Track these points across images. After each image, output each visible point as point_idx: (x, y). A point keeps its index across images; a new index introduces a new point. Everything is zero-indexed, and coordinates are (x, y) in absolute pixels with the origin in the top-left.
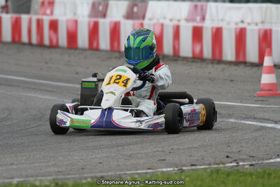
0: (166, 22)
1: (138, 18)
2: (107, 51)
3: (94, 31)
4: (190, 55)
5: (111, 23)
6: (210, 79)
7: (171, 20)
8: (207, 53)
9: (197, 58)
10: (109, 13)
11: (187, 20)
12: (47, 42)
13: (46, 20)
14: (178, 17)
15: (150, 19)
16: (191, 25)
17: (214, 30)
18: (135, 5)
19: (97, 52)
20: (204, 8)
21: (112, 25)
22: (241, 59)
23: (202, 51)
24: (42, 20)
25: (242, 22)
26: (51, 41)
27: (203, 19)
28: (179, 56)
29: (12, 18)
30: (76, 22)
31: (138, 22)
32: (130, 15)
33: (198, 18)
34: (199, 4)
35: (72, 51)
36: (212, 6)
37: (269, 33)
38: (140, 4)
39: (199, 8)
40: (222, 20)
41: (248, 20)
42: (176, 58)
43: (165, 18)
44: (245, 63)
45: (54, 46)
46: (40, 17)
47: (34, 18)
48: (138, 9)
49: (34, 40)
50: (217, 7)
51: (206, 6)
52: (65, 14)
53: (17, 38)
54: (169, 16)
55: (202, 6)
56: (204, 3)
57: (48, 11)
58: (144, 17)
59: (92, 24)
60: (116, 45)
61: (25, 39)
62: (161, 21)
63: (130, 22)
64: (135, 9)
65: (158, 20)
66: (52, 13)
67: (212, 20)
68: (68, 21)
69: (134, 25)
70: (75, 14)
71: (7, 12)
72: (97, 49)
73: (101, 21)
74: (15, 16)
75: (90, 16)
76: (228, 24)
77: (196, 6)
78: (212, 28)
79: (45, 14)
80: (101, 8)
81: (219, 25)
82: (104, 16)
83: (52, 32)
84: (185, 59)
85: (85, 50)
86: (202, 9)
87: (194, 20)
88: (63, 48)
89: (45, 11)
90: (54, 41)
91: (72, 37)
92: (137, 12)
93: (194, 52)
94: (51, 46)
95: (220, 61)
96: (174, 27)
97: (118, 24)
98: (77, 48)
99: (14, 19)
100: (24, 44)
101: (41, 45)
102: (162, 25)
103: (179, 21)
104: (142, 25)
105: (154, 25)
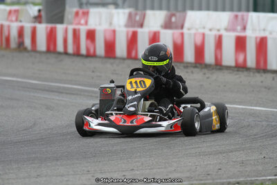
0: (207, 32)
1: (176, 28)
3: (133, 41)
4: (233, 64)
5: (150, 32)
6: (265, 88)
7: (211, 30)
8: (251, 62)
9: (241, 67)
10: (146, 22)
11: (226, 30)
12: (83, 51)
13: (83, 30)
14: (218, 27)
15: (189, 29)
16: (233, 35)
17: (258, 40)
18: (173, 15)
20: (245, 17)
21: (152, 35)
23: (245, 60)
24: (79, 30)
26: (88, 50)
27: (244, 28)
28: (221, 65)
29: (47, 28)
30: (114, 31)
31: (178, 32)
32: (168, 25)
33: (239, 28)
34: (240, 14)
35: (112, 61)
36: (253, 16)
38: (178, 14)
39: (240, 17)
40: (264, 30)
42: (218, 67)
43: (204, 28)
46: (77, 27)
47: (71, 28)
48: (176, 19)
49: (70, 49)
50: (259, 17)
51: (248, 16)
52: (100, 24)
53: (52, 48)
54: (209, 26)
55: (243, 16)
56: (245, 14)
57: (83, 21)
58: (182, 27)
59: (130, 34)
61: (60, 48)
62: (201, 31)
63: (169, 32)
64: (173, 19)
65: (197, 29)
66: (86, 23)
67: (254, 30)
68: (105, 31)
69: (173, 34)
70: (111, 24)
72: (136, 58)
73: (139, 30)
74: (50, 26)
75: (127, 26)
76: (271, 33)
77: (236, 16)
78: (256, 38)
79: (79, 24)
80: (138, 18)
81: (262, 34)
82: (141, 26)
83: (89, 42)
84: (228, 68)
85: (124, 59)
86: (243, 19)
87: (234, 30)
88: (100, 57)
89: (80, 21)
90: (92, 51)
91: (110, 47)
92: (175, 22)
93: (236, 61)
94: (88, 55)
95: (265, 71)
96: (215, 36)
97: (157, 34)
98: (115, 58)
99: (49, 29)
100: (60, 53)
101: (77, 54)
102: (204, 35)
103: (219, 30)
104: (182, 34)
105: (195, 34)
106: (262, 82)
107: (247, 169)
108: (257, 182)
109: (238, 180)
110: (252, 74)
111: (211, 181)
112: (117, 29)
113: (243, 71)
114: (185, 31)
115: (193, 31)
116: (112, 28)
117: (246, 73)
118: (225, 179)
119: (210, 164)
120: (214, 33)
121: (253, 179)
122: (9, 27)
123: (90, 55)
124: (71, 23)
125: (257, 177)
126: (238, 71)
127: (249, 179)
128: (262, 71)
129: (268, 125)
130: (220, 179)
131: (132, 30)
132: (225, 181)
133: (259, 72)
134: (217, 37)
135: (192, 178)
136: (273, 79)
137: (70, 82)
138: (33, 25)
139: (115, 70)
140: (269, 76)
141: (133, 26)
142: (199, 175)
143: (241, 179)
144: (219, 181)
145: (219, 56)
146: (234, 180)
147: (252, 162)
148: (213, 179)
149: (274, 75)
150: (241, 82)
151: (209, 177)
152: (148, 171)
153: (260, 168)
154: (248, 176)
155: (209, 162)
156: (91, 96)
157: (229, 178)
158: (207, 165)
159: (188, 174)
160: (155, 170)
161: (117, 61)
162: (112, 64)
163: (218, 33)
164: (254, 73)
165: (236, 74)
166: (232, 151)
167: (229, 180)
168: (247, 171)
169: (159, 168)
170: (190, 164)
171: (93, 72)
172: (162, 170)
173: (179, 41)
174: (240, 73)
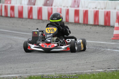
0: (62, 8)
1: (49, 6)
2: (36, 19)
3: (30, 11)
5: (38, 8)
6: (87, 32)
7: (64, 7)
8: (81, 21)
9: (77, 23)
10: (36, 3)
11: (71, 7)
12: (9, 15)
13: (9, 6)
14: (67, 6)
15: (55, 6)
16: (74, 9)
17: (84, 11)
18: (48, 0)
19: (32, 20)
20: (79, 2)
22: (96, 24)
23: (79, 20)
24: (7, 6)
25: (96, 8)
26: (11, 15)
27: (78, 6)
28: (68, 22)
30: (22, 7)
31: (50, 7)
32: (45, 4)
33: (76, 6)
35: (21, 19)
36: (82, 1)
37: (109, 13)
39: (76, 2)
40: (87, 7)
41: (98, 7)
42: (67, 23)
43: (61, 6)
44: (98, 25)
47: (3, 5)
49: (3, 14)
52: (16, 4)
54: (63, 5)
58: (52, 5)
59: (29, 8)
60: (40, 17)
62: (60, 7)
64: (48, 2)
65: (58, 6)
66: (10, 3)
67: (82, 7)
68: (19, 7)
69: (48, 8)
70: (21, 3)
72: (32, 18)
73: (33, 7)
75: (28, 5)
76: (90, 8)
79: (7, 3)
80: (33, 1)
81: (86, 9)
82: (34, 5)
83: (11, 11)
84: (71, 23)
85: (26, 19)
87: (74, 7)
88: (16, 18)
90: (13, 15)
91: (21, 13)
93: (75, 20)
94: (11, 17)
95: (87, 24)
96: (66, 9)
97: (41, 8)
98: (23, 18)
101: (6, 16)
102: (61, 9)
103: (67, 7)
104: (52, 9)
105: (57, 9)
106: (86, 29)
107: (79, 67)
108: (84, 73)
109: (76, 72)
110: (81, 26)
111: (64, 72)
112: (24, 6)
113: (78, 25)
114: (53, 7)
115: (56, 7)
116: (22, 5)
117: (79, 25)
118: (70, 71)
119: (64, 65)
120: (66, 8)
121: (82, 71)
123: (12, 17)
124: (4, 3)
125: (84, 71)
126: (75, 24)
127: (80, 72)
128: (86, 25)
129: (88, 48)
130: (68, 71)
131: (30, 6)
132: (70, 72)
133: (84, 25)
134: (67, 10)
135: (56, 71)
136: (91, 28)
137: (3, 29)
139: (23, 24)
140: (89, 27)
142: (59, 70)
143: (77, 72)
144: (67, 72)
145: (67, 18)
146: (74, 72)
147: (81, 64)
148: (65, 72)
149: (91, 26)
150: (77, 29)
151: (63, 71)
152: (37, 68)
153: (85, 67)
154: (80, 70)
155: (63, 64)
156: (13, 35)
157: (72, 71)
158: (62, 65)
159: (54, 69)
160: (40, 67)
161: (24, 20)
162: (21, 21)
163: (67, 8)
164: (82, 25)
165: (75, 26)
166: (73, 59)
167: (72, 72)
168: (79, 68)
169: (42, 67)
170: (55, 65)
171: (13, 24)
172: (43, 67)
173: (50, 11)
174: (77, 25)
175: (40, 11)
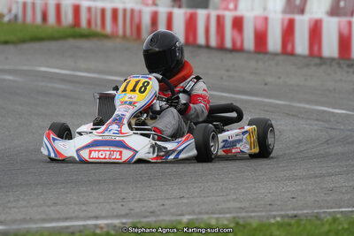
1: (345, 15)
2: (304, 57)
3: (289, 31)
5: (310, 20)
10: (308, 8)
12: (228, 44)
13: (229, 17)
19: (291, 58)
21: (312, 23)
24: (223, 17)
26: (234, 43)
29: (186, 13)
30: (266, 19)
31: (345, 20)
32: (335, 11)
35: (261, 56)
45: (237, 49)
46: (221, 12)
47: (214, 14)
48: (345, 4)
49: (213, 42)
52: (252, 9)
53: (191, 39)
57: (231, 6)
58: (352, 14)
59: (286, 22)
60: (316, 48)
61: (201, 40)
63: (335, 20)
64: (342, 4)
66: (236, 8)
68: (256, 18)
69: (339, 23)
70: (265, 9)
71: (180, 7)
72: (292, 54)
73: (298, 18)
74: (190, 11)
75: (285, 12)
79: (227, 9)
80: (297, 2)
82: (302, 11)
83: (236, 33)
85: (276, 54)
88: (248, 52)
89: (228, 5)
90: (238, 44)
91: (261, 38)
92: (344, 8)
94: (234, 50)
97: (319, 23)
98: (265, 53)
99: (188, 15)
100: (200, 47)
101: (221, 47)
104: (350, 23)
116: (266, 14)
122: (140, 12)
124: (216, 8)
131: (288, 17)
138: (169, 9)
141: (292, 12)
161: (267, 57)
173: (345, 31)
175: (316, 31)
